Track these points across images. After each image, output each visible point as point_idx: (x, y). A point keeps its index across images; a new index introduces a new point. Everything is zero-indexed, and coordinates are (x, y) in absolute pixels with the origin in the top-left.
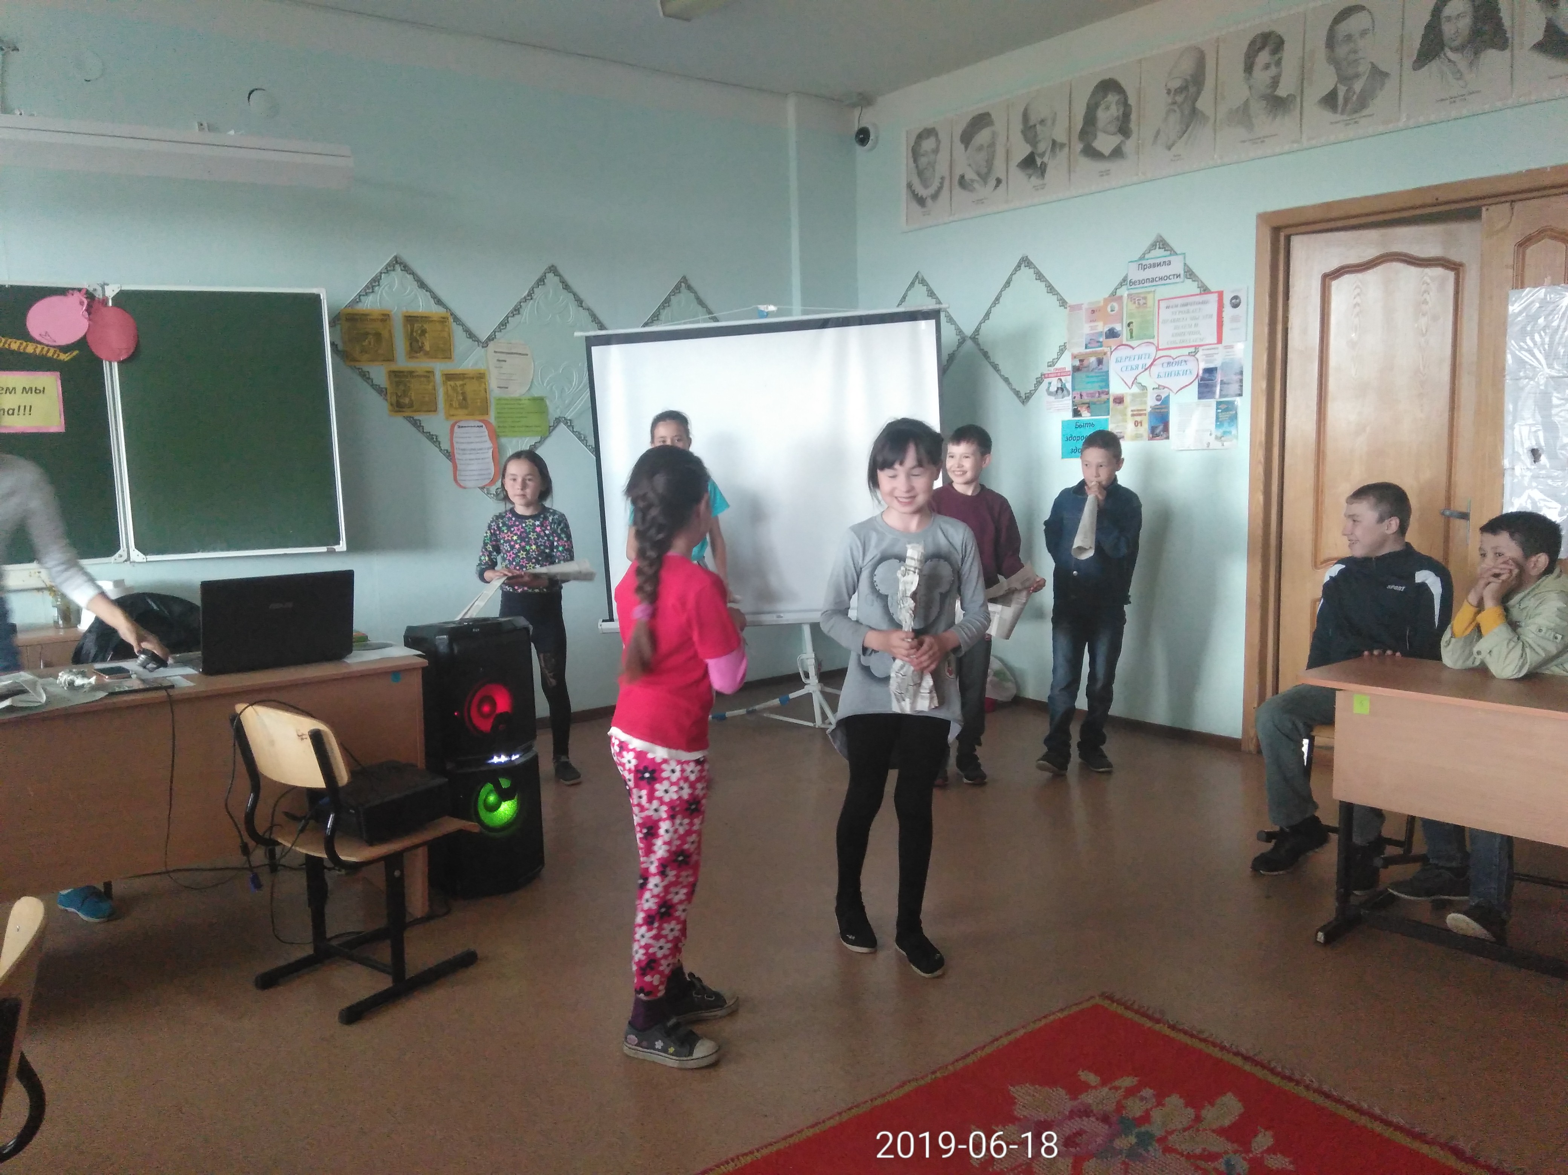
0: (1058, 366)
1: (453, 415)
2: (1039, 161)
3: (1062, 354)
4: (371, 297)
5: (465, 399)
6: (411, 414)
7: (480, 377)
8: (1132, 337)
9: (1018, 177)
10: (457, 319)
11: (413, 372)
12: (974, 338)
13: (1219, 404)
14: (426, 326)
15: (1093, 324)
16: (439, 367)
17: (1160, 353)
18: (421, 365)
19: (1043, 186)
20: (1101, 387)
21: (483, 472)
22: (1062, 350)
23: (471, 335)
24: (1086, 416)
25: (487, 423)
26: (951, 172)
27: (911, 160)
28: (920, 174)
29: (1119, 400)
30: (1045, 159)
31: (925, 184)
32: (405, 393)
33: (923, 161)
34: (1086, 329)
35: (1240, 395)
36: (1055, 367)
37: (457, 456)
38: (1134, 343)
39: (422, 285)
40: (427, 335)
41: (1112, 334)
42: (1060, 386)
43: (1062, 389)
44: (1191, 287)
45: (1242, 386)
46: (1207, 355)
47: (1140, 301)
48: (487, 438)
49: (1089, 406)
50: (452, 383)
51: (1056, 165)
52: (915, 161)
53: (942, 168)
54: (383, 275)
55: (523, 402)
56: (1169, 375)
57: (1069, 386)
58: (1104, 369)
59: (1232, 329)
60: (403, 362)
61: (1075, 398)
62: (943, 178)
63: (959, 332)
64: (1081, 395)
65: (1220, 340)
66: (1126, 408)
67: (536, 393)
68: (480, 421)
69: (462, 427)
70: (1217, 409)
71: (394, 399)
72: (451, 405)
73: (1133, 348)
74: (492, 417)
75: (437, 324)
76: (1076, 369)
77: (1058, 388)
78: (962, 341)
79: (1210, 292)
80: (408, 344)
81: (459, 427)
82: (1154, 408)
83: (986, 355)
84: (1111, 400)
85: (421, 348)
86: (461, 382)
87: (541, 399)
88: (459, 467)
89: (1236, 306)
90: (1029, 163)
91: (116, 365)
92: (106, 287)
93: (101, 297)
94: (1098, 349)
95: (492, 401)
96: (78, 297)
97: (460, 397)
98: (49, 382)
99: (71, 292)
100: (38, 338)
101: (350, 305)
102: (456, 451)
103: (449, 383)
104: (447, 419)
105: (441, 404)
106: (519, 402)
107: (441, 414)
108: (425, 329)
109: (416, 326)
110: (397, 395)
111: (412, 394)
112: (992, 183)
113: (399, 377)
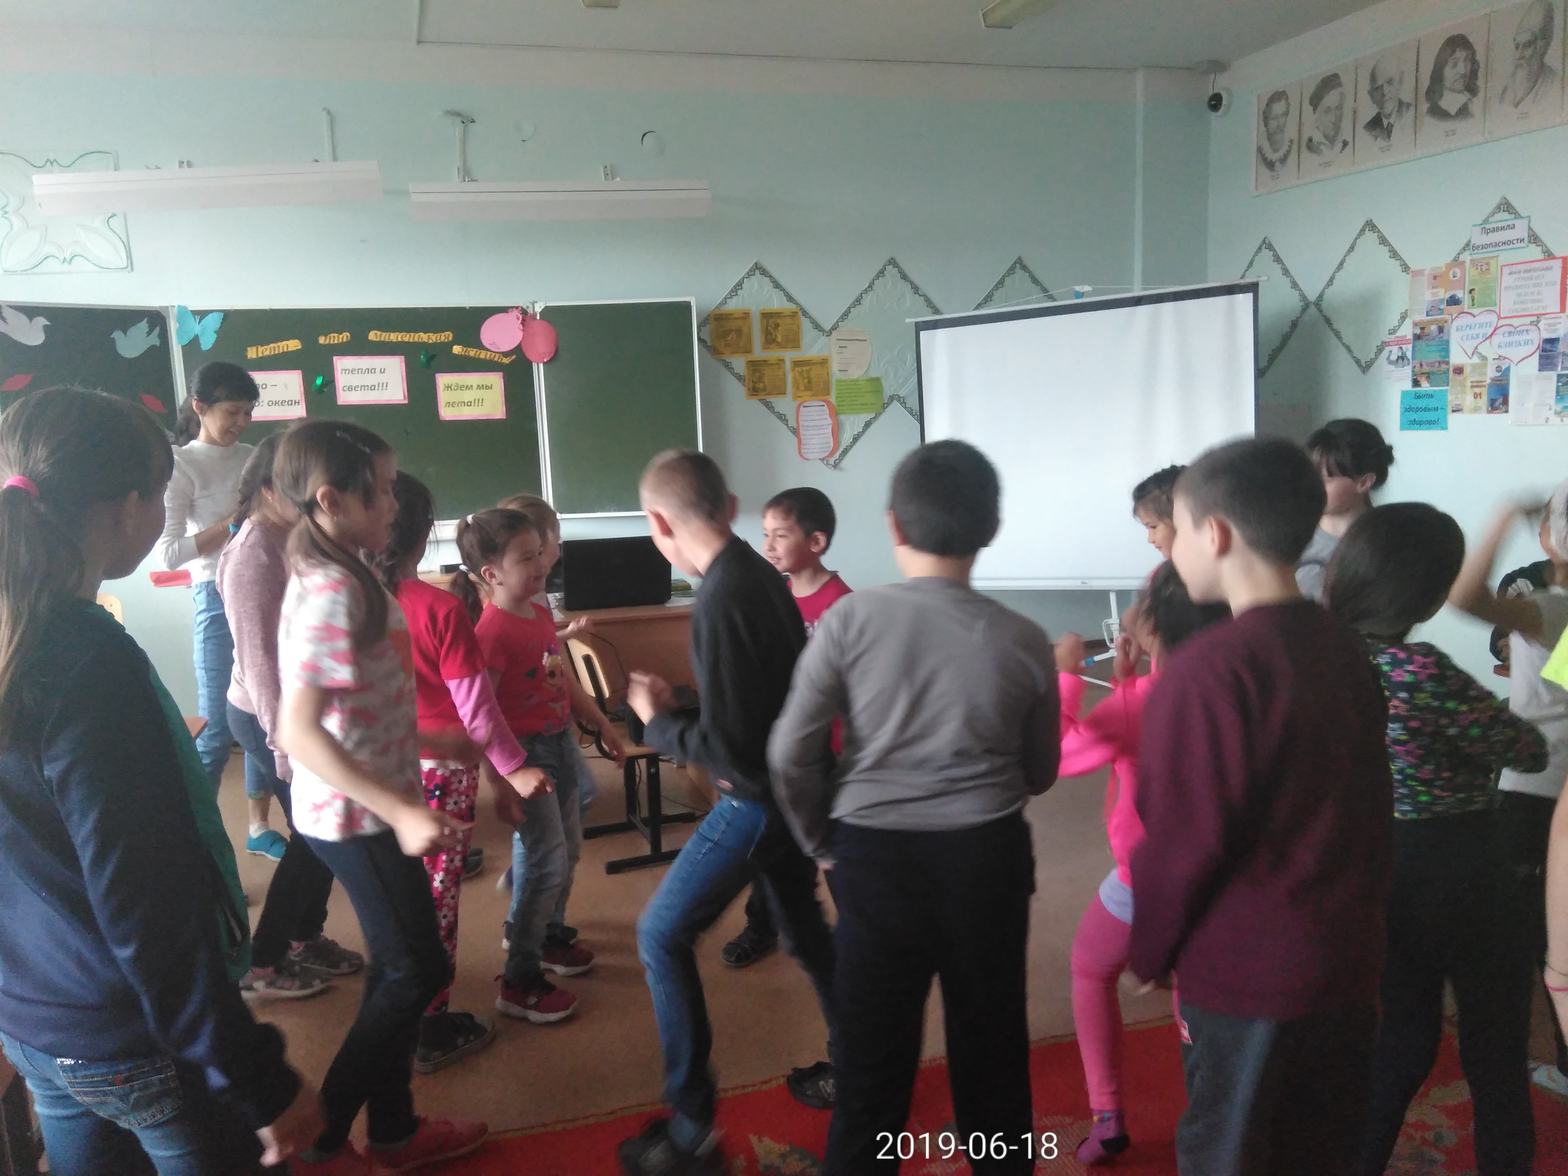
0: (1399, 333)
1: (799, 397)
2: (1385, 122)
3: (1403, 322)
4: (735, 299)
5: (810, 382)
6: (763, 397)
7: (824, 362)
9: (1364, 137)
10: (805, 313)
12: (1318, 304)
13: (1560, 376)
14: (778, 321)
15: (1435, 290)
16: (789, 356)
17: (1502, 322)
19: (1388, 148)
20: (1441, 356)
21: (823, 445)
22: (1403, 317)
23: (817, 326)
24: (1425, 386)
25: (828, 403)
26: (1299, 137)
27: (1262, 124)
28: (1270, 137)
29: (1459, 370)
30: (1392, 121)
31: (1275, 148)
33: (1273, 124)
34: (1428, 296)
36: (1397, 334)
37: (801, 432)
39: (777, 285)
40: (779, 328)
41: (1454, 301)
42: (1400, 354)
43: (1402, 358)
44: (1535, 253)
46: (1549, 325)
47: (1483, 267)
48: (828, 416)
49: (1428, 376)
50: (799, 369)
51: (1402, 126)
52: (1266, 125)
53: (1291, 132)
54: (745, 279)
55: (860, 383)
56: (1510, 345)
57: (1409, 355)
58: (1445, 338)
61: (1415, 367)
63: (1301, 299)
65: (1563, 309)
66: (1465, 379)
67: (873, 374)
68: (822, 401)
69: (807, 407)
70: (1558, 382)
72: (798, 388)
73: (1474, 316)
74: (833, 398)
76: (1417, 337)
77: (1398, 357)
78: (1306, 307)
79: (1554, 257)
80: (764, 336)
81: (804, 407)
82: (1494, 380)
83: (1328, 321)
84: (1451, 370)
85: (774, 340)
86: (807, 368)
87: (877, 380)
88: (803, 441)
90: (1376, 124)
91: (541, 366)
92: (535, 305)
93: (532, 312)
94: (1439, 317)
95: (834, 383)
96: (516, 313)
97: (806, 381)
98: (496, 380)
99: (511, 310)
100: (488, 347)
101: (717, 307)
102: (801, 428)
103: (797, 369)
104: (794, 400)
105: (789, 387)
106: (857, 383)
107: (789, 396)
108: (778, 323)
109: (771, 321)
110: (753, 381)
111: (766, 379)
112: (1340, 145)
113: (755, 366)
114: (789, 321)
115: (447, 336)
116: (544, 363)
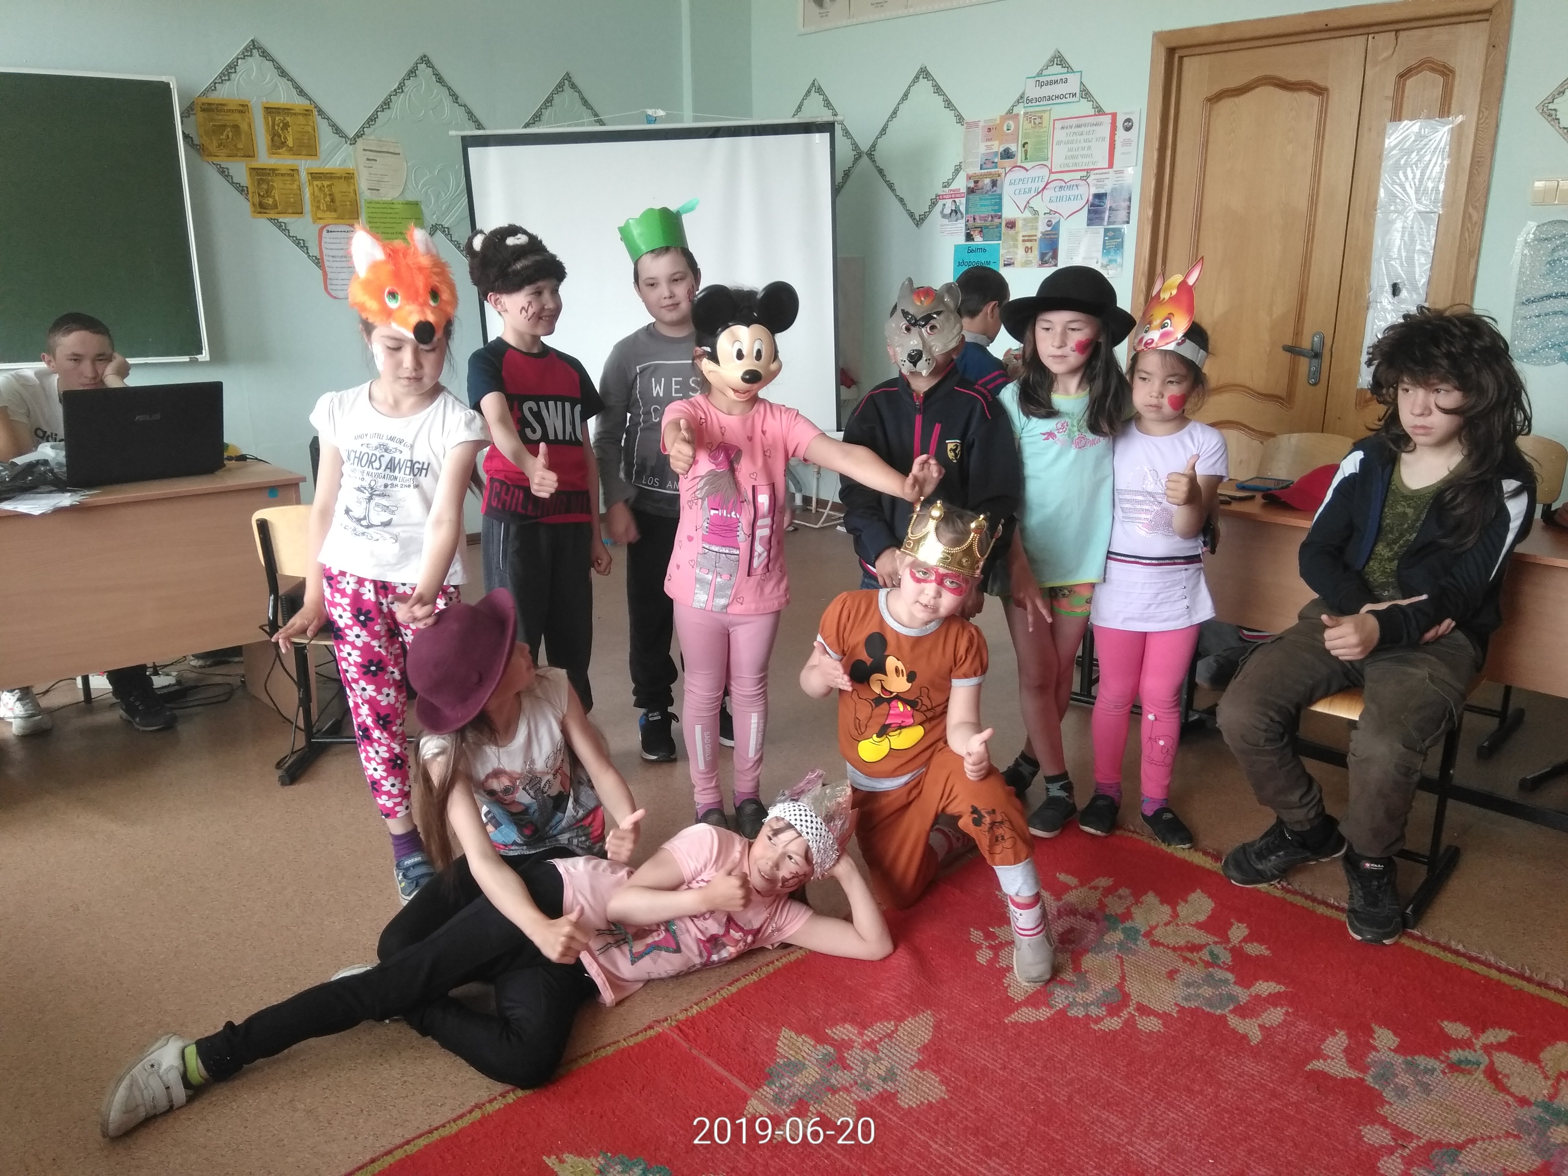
0: (952, 187)
1: (320, 219)
3: (957, 175)
4: (227, 85)
5: (333, 201)
6: (273, 216)
7: (349, 177)
8: (1026, 159)
10: (321, 112)
11: (277, 170)
12: (870, 155)
13: (1107, 231)
14: (288, 119)
15: (989, 143)
16: (305, 165)
17: (1053, 177)
18: (282, 161)
20: (994, 210)
22: (958, 170)
23: (337, 130)
24: (978, 240)
29: (1011, 225)
32: (268, 193)
34: (982, 149)
35: (1128, 222)
36: (950, 188)
37: (327, 264)
38: (1028, 165)
39: (283, 73)
40: (290, 129)
41: (1007, 154)
42: (954, 208)
43: (956, 211)
44: (1085, 107)
45: (1129, 213)
46: (1098, 180)
47: (1035, 119)
49: (981, 230)
50: (318, 183)
54: (239, 61)
55: (396, 206)
56: (1060, 199)
57: (963, 209)
58: (998, 192)
59: (1123, 154)
60: (265, 159)
63: (856, 146)
64: (974, 219)
65: (1111, 165)
66: (1017, 233)
67: (411, 197)
69: (331, 231)
70: (1105, 236)
72: (318, 208)
73: (1027, 170)
75: (300, 117)
76: (971, 191)
77: (952, 211)
78: (858, 156)
79: (1105, 114)
80: (270, 138)
81: (328, 231)
82: (1044, 234)
83: (881, 171)
84: (1004, 224)
85: (284, 144)
86: (328, 183)
87: (416, 204)
88: (330, 276)
89: (1128, 129)
94: (993, 170)
95: (363, 204)
97: (328, 199)
101: (203, 93)
102: (325, 258)
103: (315, 183)
104: (314, 222)
105: (308, 206)
106: (392, 206)
107: (308, 217)
108: (288, 123)
109: (278, 118)
110: (259, 195)
111: (276, 193)
114: (301, 120)
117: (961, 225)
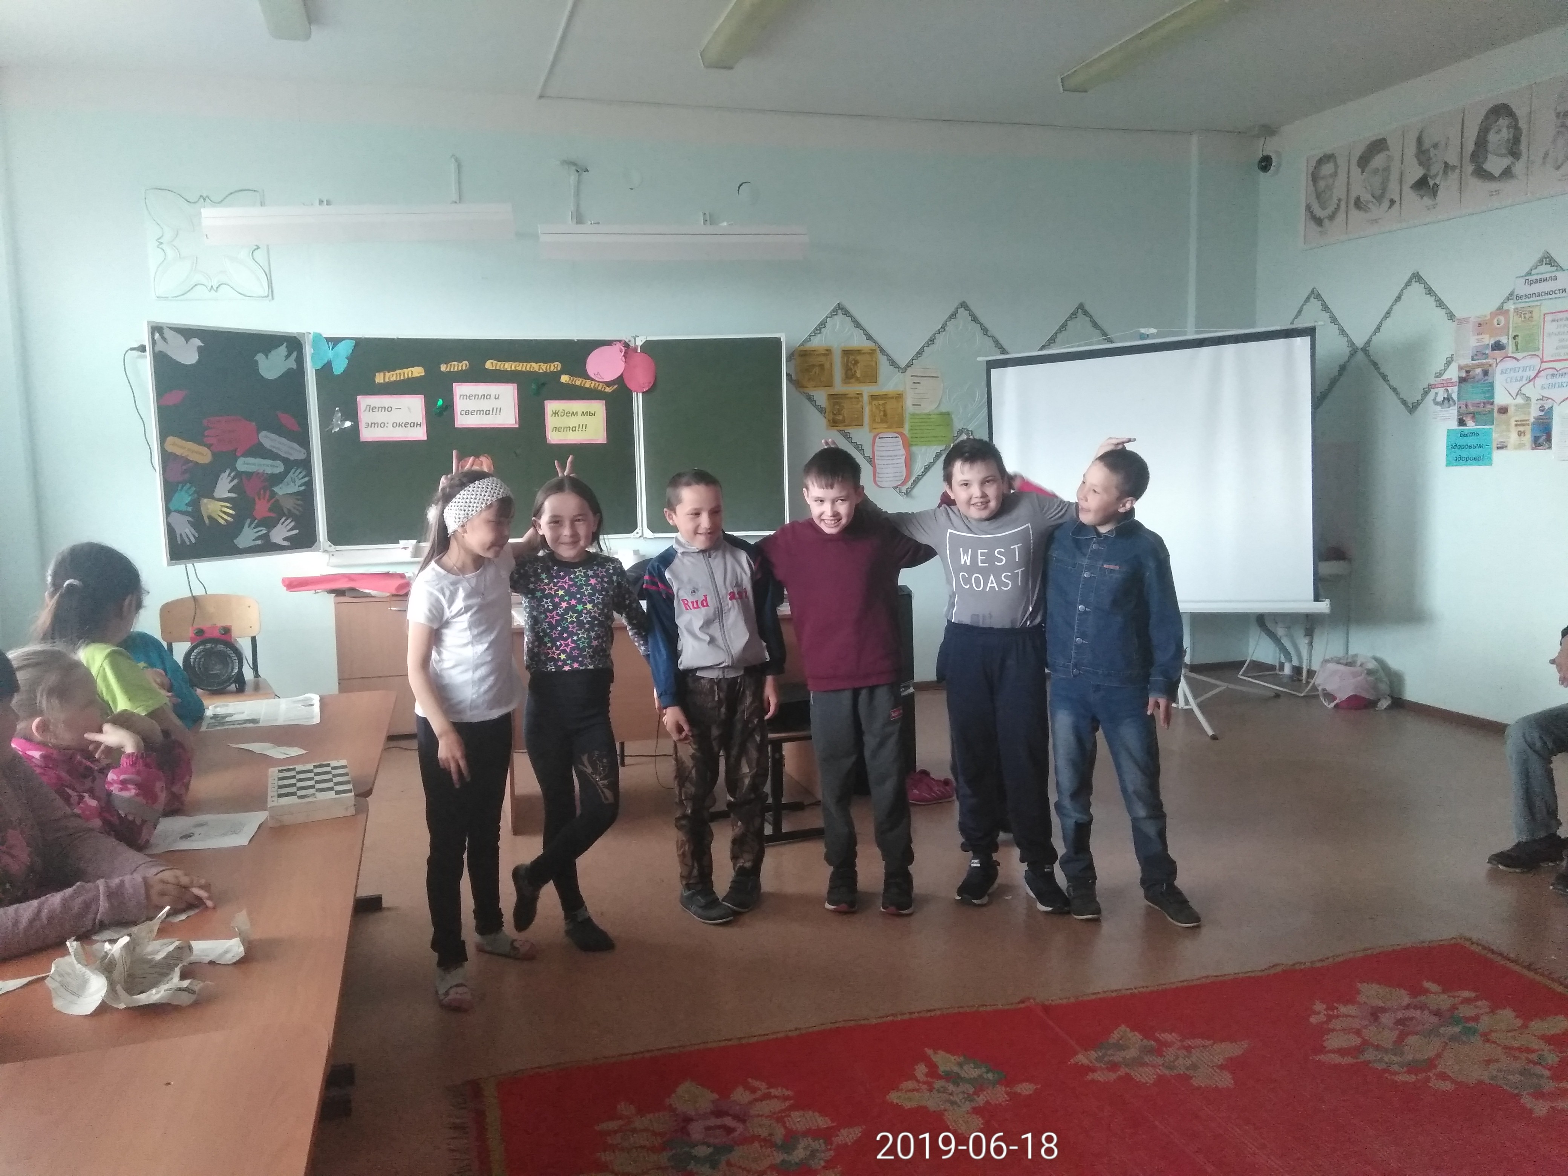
0: (1445, 377)
1: (875, 428)
2: (1431, 183)
3: (1448, 366)
4: (818, 337)
5: (885, 415)
6: (842, 428)
7: (899, 397)
8: (1517, 349)
10: (882, 351)
11: (847, 394)
12: (1366, 349)
14: (859, 358)
15: (1480, 337)
16: (867, 390)
17: (1544, 366)
18: (852, 389)
19: (1435, 206)
20: (1486, 398)
21: (897, 474)
22: (1449, 363)
23: (893, 363)
24: (1471, 425)
25: (902, 434)
26: (1348, 195)
27: (1311, 184)
28: (1318, 196)
29: (1503, 410)
30: (1437, 181)
31: (1323, 207)
32: (839, 412)
33: (1322, 184)
34: (1473, 342)
36: (1442, 378)
37: (877, 462)
38: (1519, 355)
39: (858, 325)
40: (859, 364)
41: (1498, 346)
42: (1446, 396)
43: (1448, 399)
47: (1526, 315)
48: (901, 447)
49: (1474, 416)
50: (876, 402)
51: (1447, 186)
52: (1314, 184)
53: (1339, 191)
54: (828, 319)
55: (931, 417)
57: (1455, 396)
58: (1490, 381)
60: (839, 387)
62: (1340, 200)
64: (1466, 406)
66: (1509, 418)
67: (943, 409)
68: (896, 432)
69: (882, 438)
71: (831, 417)
72: (874, 420)
73: (1518, 360)
74: (906, 430)
75: (867, 355)
76: (1462, 380)
77: (1444, 398)
78: (1351, 354)
80: (844, 372)
81: (880, 438)
83: (1375, 365)
84: (1496, 410)
85: (854, 376)
86: (883, 402)
87: (948, 414)
88: (878, 471)
90: (1423, 185)
91: (640, 395)
92: (637, 338)
93: (633, 345)
94: (1484, 361)
95: (907, 416)
96: (619, 346)
97: (882, 414)
98: (599, 408)
99: (615, 343)
100: (593, 376)
101: (802, 344)
102: (876, 458)
103: (874, 403)
104: (870, 431)
105: (867, 420)
106: (930, 417)
107: (866, 427)
108: (858, 360)
109: (851, 357)
110: (833, 413)
111: (845, 412)
112: (1386, 203)
113: (836, 399)
114: (867, 357)
115: (556, 366)
116: (643, 393)
117: (1453, 411)
